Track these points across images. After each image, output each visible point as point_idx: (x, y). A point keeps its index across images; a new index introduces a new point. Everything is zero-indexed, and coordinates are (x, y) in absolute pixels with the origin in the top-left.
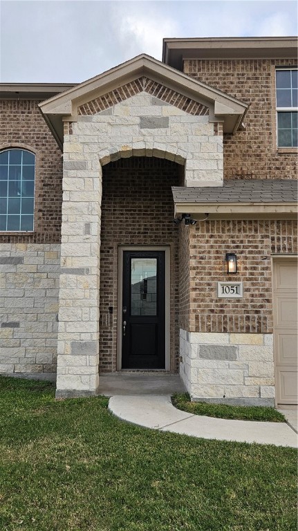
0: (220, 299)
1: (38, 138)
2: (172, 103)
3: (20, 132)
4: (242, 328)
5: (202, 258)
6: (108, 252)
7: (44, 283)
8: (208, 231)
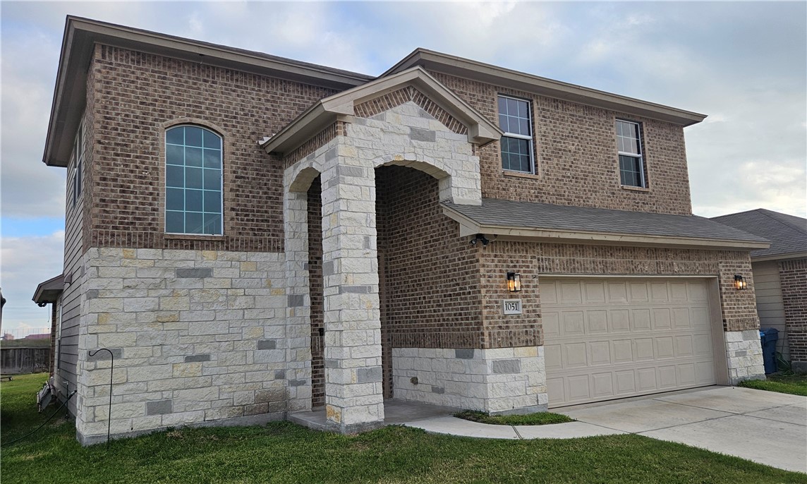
0: (506, 316)
1: (226, 116)
2: (437, 117)
3: (203, 106)
4: (523, 342)
5: (490, 277)
6: (316, 263)
7: (241, 302)
8: (493, 251)
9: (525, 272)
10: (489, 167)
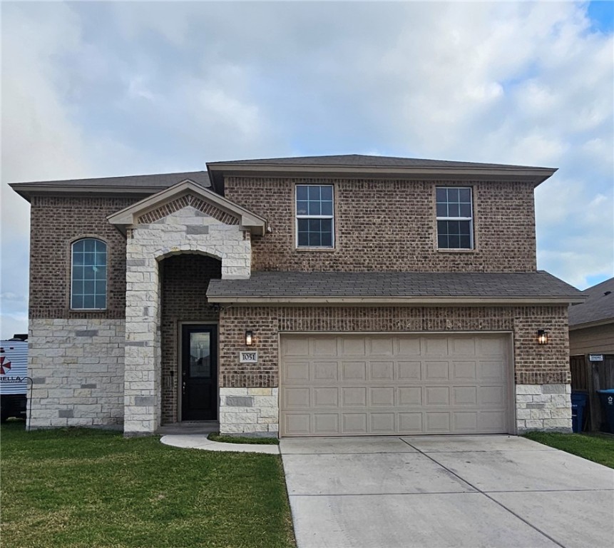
0: (242, 364)
1: (108, 230)
2: (211, 215)
3: (94, 225)
4: (257, 384)
5: (229, 334)
6: (169, 325)
7: (116, 352)
9: (263, 330)
10: (282, 246)
